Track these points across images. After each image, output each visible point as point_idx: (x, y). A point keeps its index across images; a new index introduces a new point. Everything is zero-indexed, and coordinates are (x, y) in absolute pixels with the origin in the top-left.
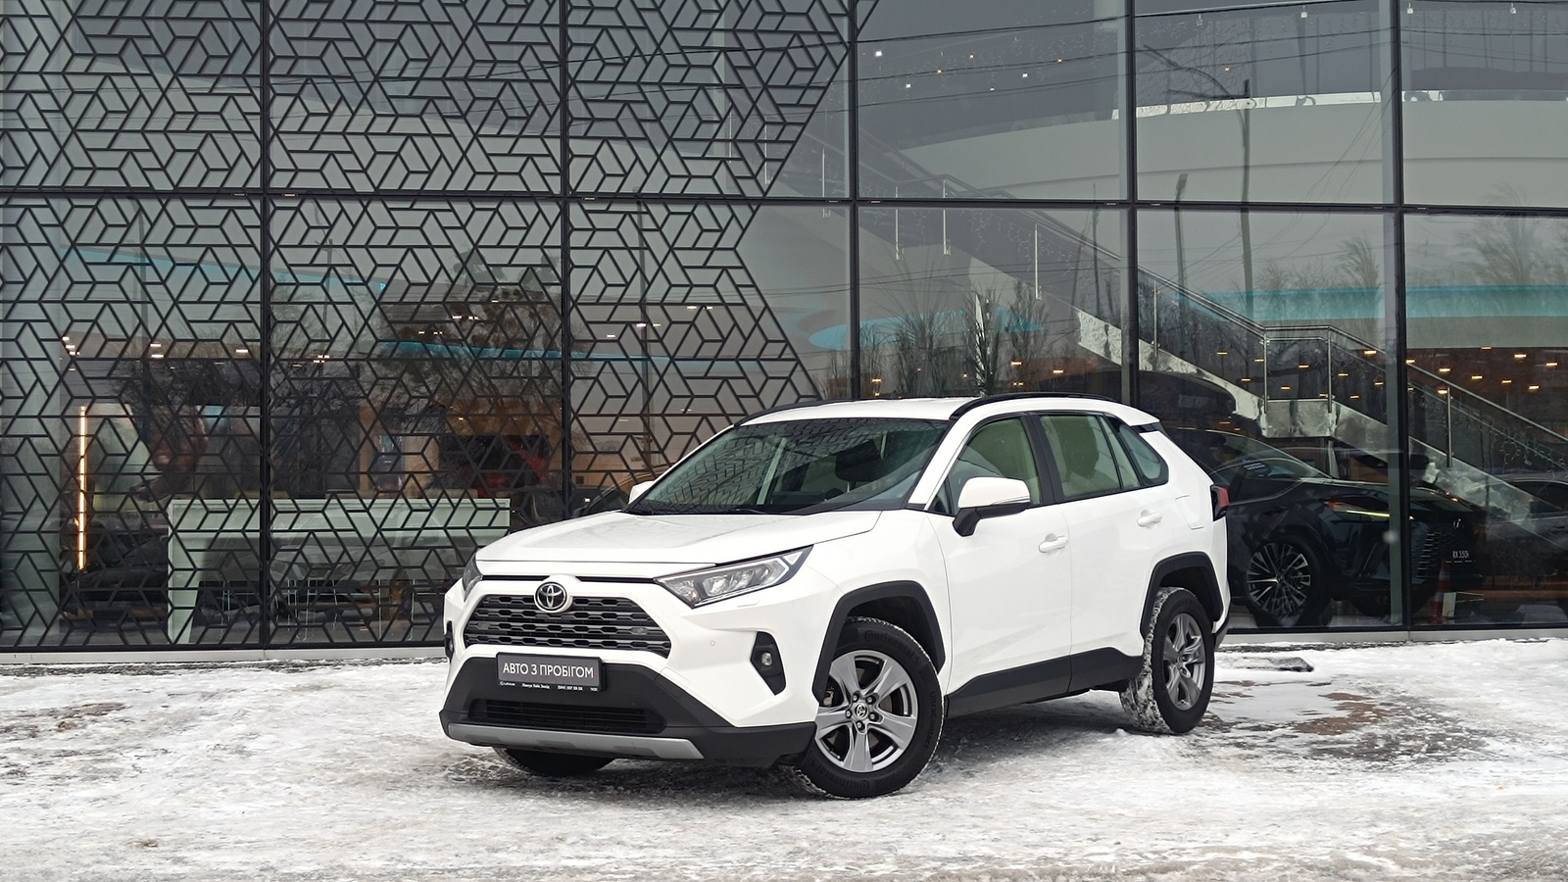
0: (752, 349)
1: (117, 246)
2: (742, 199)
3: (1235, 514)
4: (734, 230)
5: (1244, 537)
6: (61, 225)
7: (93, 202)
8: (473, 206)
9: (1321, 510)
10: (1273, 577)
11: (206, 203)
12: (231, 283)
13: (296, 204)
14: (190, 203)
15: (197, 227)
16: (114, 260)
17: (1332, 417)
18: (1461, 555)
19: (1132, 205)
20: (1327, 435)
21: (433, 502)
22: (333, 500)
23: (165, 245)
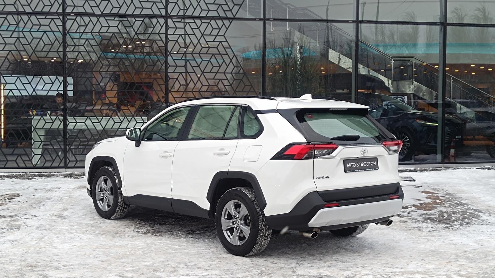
0: (229, 70)
1: (14, 31)
2: (226, 18)
3: (384, 121)
4: (224, 29)
7: (5, 16)
8: (135, 19)
9: (413, 122)
11: (44, 17)
12: (52, 44)
13: (74, 18)
14: (39, 17)
15: (41, 25)
16: (13, 36)
17: (413, 86)
18: (459, 137)
19: (358, 22)
20: (412, 92)
21: (122, 120)
22: (88, 119)
23: (30, 31)
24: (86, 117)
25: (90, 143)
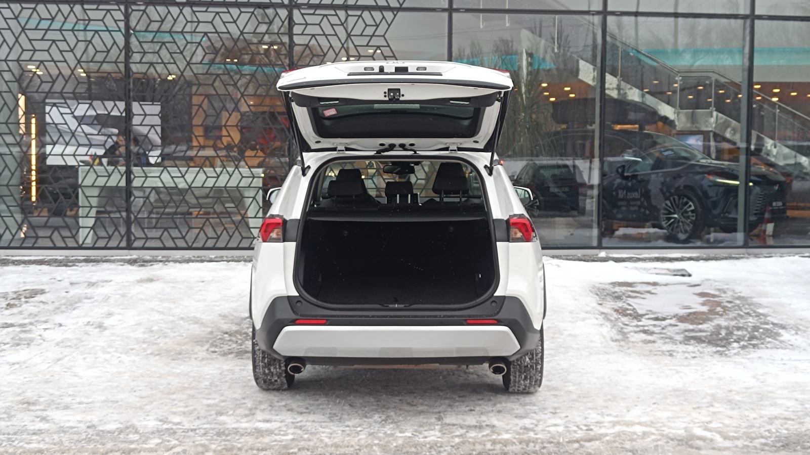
1: (47, 30)
2: (388, 8)
3: (657, 177)
5: (661, 190)
6: (16, 18)
7: (33, 6)
8: (240, 10)
9: (703, 179)
10: (675, 214)
12: (108, 51)
13: (143, 8)
14: (86, 7)
15: (90, 20)
16: (45, 38)
17: (713, 120)
18: (777, 204)
19: (605, 13)
20: (710, 129)
21: (219, 173)
22: (165, 171)
23: (73, 30)
24: (162, 168)
25: (167, 210)
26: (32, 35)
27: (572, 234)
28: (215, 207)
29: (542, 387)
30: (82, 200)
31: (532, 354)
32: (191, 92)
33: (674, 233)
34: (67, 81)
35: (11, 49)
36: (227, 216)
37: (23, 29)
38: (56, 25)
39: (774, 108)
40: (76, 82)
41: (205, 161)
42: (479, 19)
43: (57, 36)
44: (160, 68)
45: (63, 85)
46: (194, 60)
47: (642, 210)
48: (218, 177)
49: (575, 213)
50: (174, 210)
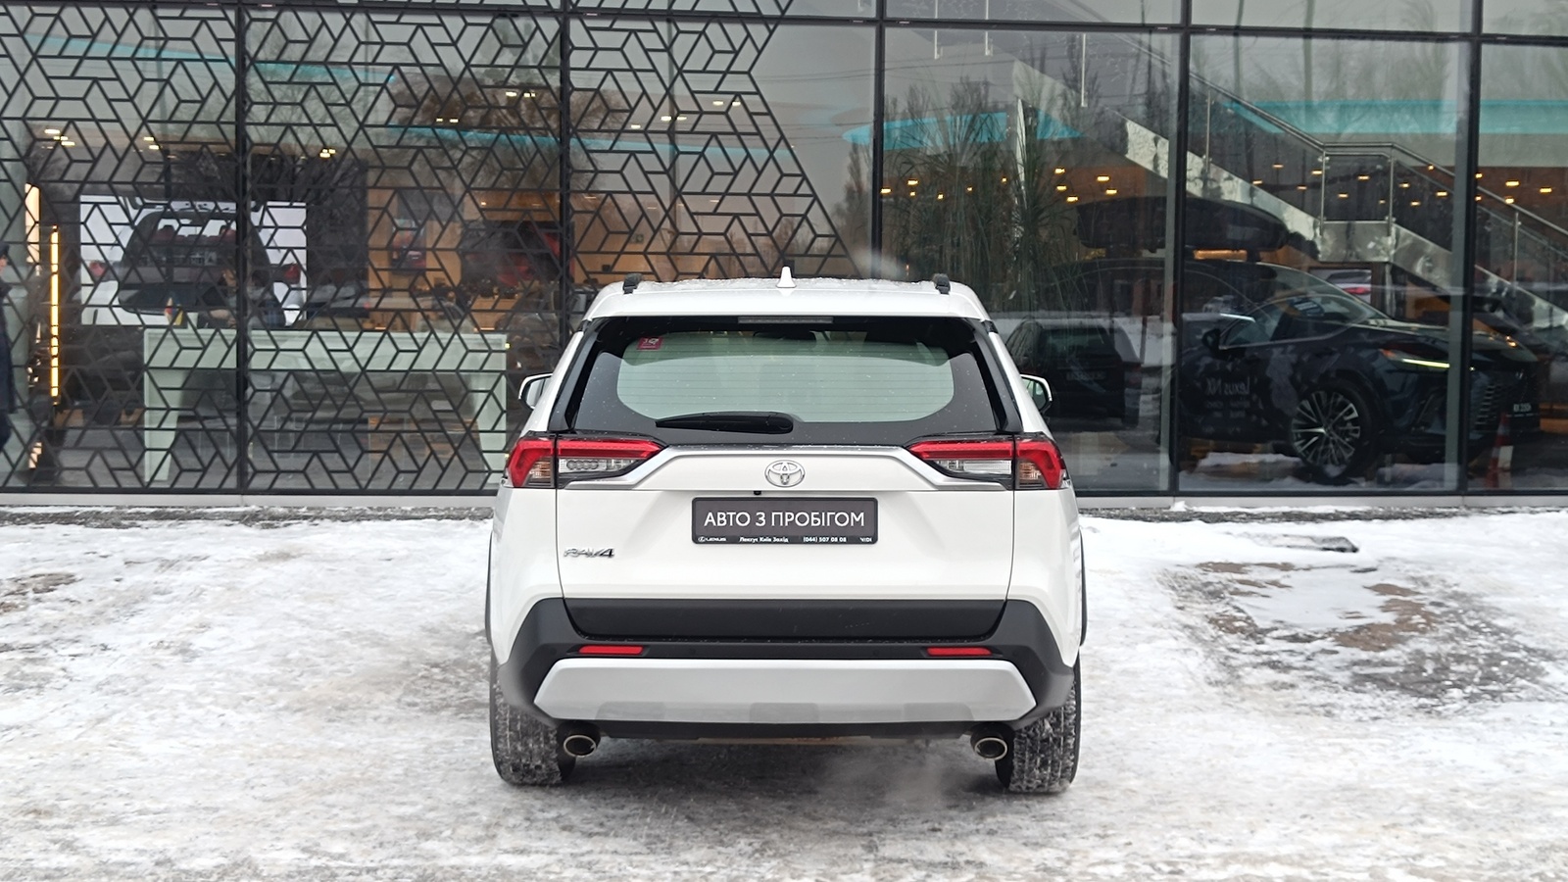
0: (765, 185)
1: (82, 59)
2: (758, 17)
4: (748, 52)
5: (1292, 379)
6: (21, 34)
7: (55, 11)
8: (465, 21)
9: (1375, 356)
10: (1320, 426)
11: (177, 13)
12: (203, 101)
13: (272, 15)
14: (161, 12)
15: (167, 39)
16: (78, 74)
17: (1390, 241)
18: (1522, 408)
19: (1186, 30)
20: (1386, 259)
21: (421, 343)
22: (315, 339)
23: (133, 59)
24: (309, 333)
25: (319, 414)
26: (52, 67)
27: (1113, 465)
28: (414, 411)
29: (1075, 780)
30: (150, 397)
31: (1057, 716)
32: (364, 182)
33: (1318, 464)
34: (120, 160)
35: (10, 96)
36: (436, 426)
37: (35, 56)
38: (100, 49)
39: (1512, 218)
40: (140, 162)
41: (393, 319)
42: (932, 40)
43: (102, 70)
44: (304, 135)
45: (113, 168)
46: (371, 120)
47: (1254, 418)
48: (420, 350)
49: (1118, 422)
50: (332, 414)
